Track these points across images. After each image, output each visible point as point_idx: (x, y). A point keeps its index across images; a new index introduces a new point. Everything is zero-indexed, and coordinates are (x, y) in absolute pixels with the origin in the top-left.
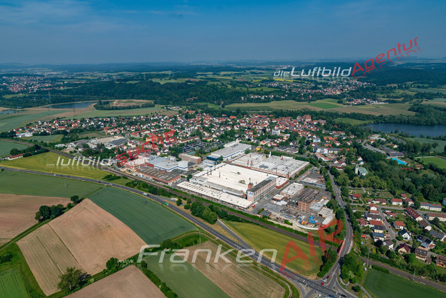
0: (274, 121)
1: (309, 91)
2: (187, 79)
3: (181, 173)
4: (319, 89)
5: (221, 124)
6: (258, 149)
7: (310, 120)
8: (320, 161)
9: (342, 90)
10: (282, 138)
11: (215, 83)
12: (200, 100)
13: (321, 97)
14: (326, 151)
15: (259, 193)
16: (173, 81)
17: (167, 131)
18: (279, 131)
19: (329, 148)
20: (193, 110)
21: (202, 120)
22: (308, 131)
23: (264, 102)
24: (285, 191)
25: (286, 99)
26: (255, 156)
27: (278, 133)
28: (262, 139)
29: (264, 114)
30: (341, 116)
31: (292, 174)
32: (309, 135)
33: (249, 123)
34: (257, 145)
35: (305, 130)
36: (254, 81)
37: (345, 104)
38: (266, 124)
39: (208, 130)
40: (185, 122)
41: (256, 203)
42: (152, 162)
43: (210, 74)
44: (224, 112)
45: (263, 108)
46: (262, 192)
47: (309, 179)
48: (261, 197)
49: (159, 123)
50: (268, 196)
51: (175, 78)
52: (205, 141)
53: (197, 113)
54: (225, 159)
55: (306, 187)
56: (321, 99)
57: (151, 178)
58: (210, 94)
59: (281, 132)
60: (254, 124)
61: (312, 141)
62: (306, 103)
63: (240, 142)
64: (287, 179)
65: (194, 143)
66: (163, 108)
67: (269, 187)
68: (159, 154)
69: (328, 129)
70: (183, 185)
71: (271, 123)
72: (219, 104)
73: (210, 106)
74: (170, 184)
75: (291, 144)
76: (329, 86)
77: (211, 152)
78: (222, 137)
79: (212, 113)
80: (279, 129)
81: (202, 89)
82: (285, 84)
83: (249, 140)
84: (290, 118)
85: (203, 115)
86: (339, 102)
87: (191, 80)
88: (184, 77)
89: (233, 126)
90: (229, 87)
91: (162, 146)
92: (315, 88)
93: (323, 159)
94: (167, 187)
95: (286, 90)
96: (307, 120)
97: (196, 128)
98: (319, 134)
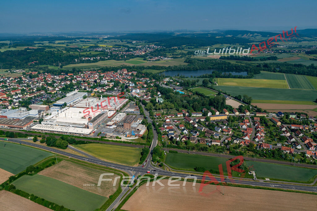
0: (102, 75)
1: (124, 53)
2: (26, 47)
3: (33, 119)
4: (131, 51)
5: (62, 80)
6: (92, 94)
7: (126, 72)
8: (135, 98)
9: (146, 52)
10: (109, 86)
11: (52, 50)
12: (41, 63)
13: (133, 56)
14: (138, 91)
15: (96, 123)
16: (13, 49)
17: (14, 89)
18: (106, 81)
19: (140, 89)
20: (35, 71)
21: (45, 78)
22: (126, 79)
23: (93, 62)
24: (114, 119)
25: (109, 59)
26: (90, 100)
27: (106, 82)
28: (94, 87)
29: (94, 70)
30: (146, 68)
31: (118, 108)
32: (127, 82)
33: (84, 78)
34: (91, 92)
35: (124, 79)
36: (83, 47)
37: (148, 61)
38: (96, 77)
39: (51, 85)
40: (29, 81)
41: (96, 130)
42: (4, 114)
43: (46, 43)
44: (62, 71)
45: (93, 67)
46: (98, 122)
47: (129, 109)
48: (99, 125)
49: (5, 83)
50: (103, 124)
51: (14, 47)
52: (50, 93)
53: (39, 73)
54: (68, 105)
55: (128, 114)
56: (133, 58)
57: (6, 126)
58: (48, 58)
59: (108, 82)
60: (88, 78)
61: (129, 86)
62: (123, 61)
63: (79, 91)
64: (115, 112)
65: (41, 96)
66: (7, 71)
67: (103, 118)
68: (10, 107)
69: (138, 77)
70: (36, 127)
71: (100, 76)
72: (57, 66)
73: (50, 67)
74: (25, 128)
75: (115, 89)
76: (137, 49)
77: (56, 100)
78: (63, 89)
79: (53, 72)
80: (106, 80)
81: (42, 54)
82: (107, 49)
83: (85, 89)
84: (113, 72)
85: (46, 75)
86: (144, 60)
87: (30, 47)
88: (23, 45)
89: (71, 81)
90: (64, 52)
91: (12, 101)
92: (128, 51)
93: (137, 96)
94: (22, 131)
95: (108, 53)
96: (124, 72)
97: (41, 85)
98: (133, 81)
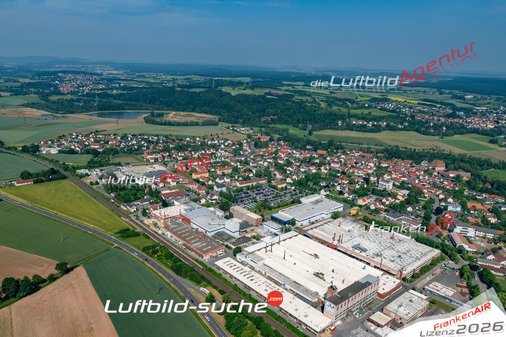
0: (384, 165)
1: (443, 120)
2: (267, 91)
3: (227, 240)
4: (459, 117)
5: (303, 161)
6: (353, 211)
7: (443, 169)
8: (460, 251)
9: (498, 123)
10: (394, 196)
11: (304, 98)
12: (280, 121)
13: (462, 130)
14: (471, 232)
16: (248, 92)
17: (224, 164)
18: (391, 184)
19: (476, 225)
20: (267, 134)
21: (276, 153)
22: (439, 188)
23: (371, 131)
25: (405, 129)
26: (347, 225)
27: (390, 186)
28: (362, 193)
29: (369, 151)
30: (495, 166)
31: (407, 272)
32: (441, 196)
33: (345, 164)
34: (352, 204)
35: (435, 185)
36: (360, 98)
37: (502, 146)
38: (371, 168)
39: (281, 169)
40: (251, 153)
41: (339, 323)
42: (189, 216)
43: (299, 85)
44: (309, 143)
45: (369, 141)
46: (351, 304)
47: (440, 286)
48: (350, 312)
50: (361, 311)
51: (252, 88)
52: (274, 187)
53: (271, 140)
54: (298, 224)
55: (432, 302)
56: (461, 133)
57: (181, 242)
58: (294, 113)
59: (394, 185)
60: (353, 166)
61: (446, 208)
62: (437, 138)
63: (327, 196)
64: (398, 281)
65: (259, 187)
66: (228, 128)
67: (364, 295)
68: (203, 201)
69: (474, 189)
70: (226, 265)
71: (379, 168)
72: (305, 129)
73: (293, 131)
74: (206, 258)
75: (410, 209)
76: (476, 114)
77: (280, 207)
78: (299, 184)
79: (294, 142)
80: (392, 179)
81: (285, 105)
82: (405, 106)
83: (341, 193)
84: (410, 161)
85: (279, 145)
86: (492, 142)
87: (273, 91)
88: (264, 87)
89: (319, 166)
90: (323, 105)
91: (211, 187)
92: (453, 115)
93: (466, 247)
94: (201, 263)
95: (407, 116)
96: (438, 169)
97: (266, 164)
98: (456, 195)
